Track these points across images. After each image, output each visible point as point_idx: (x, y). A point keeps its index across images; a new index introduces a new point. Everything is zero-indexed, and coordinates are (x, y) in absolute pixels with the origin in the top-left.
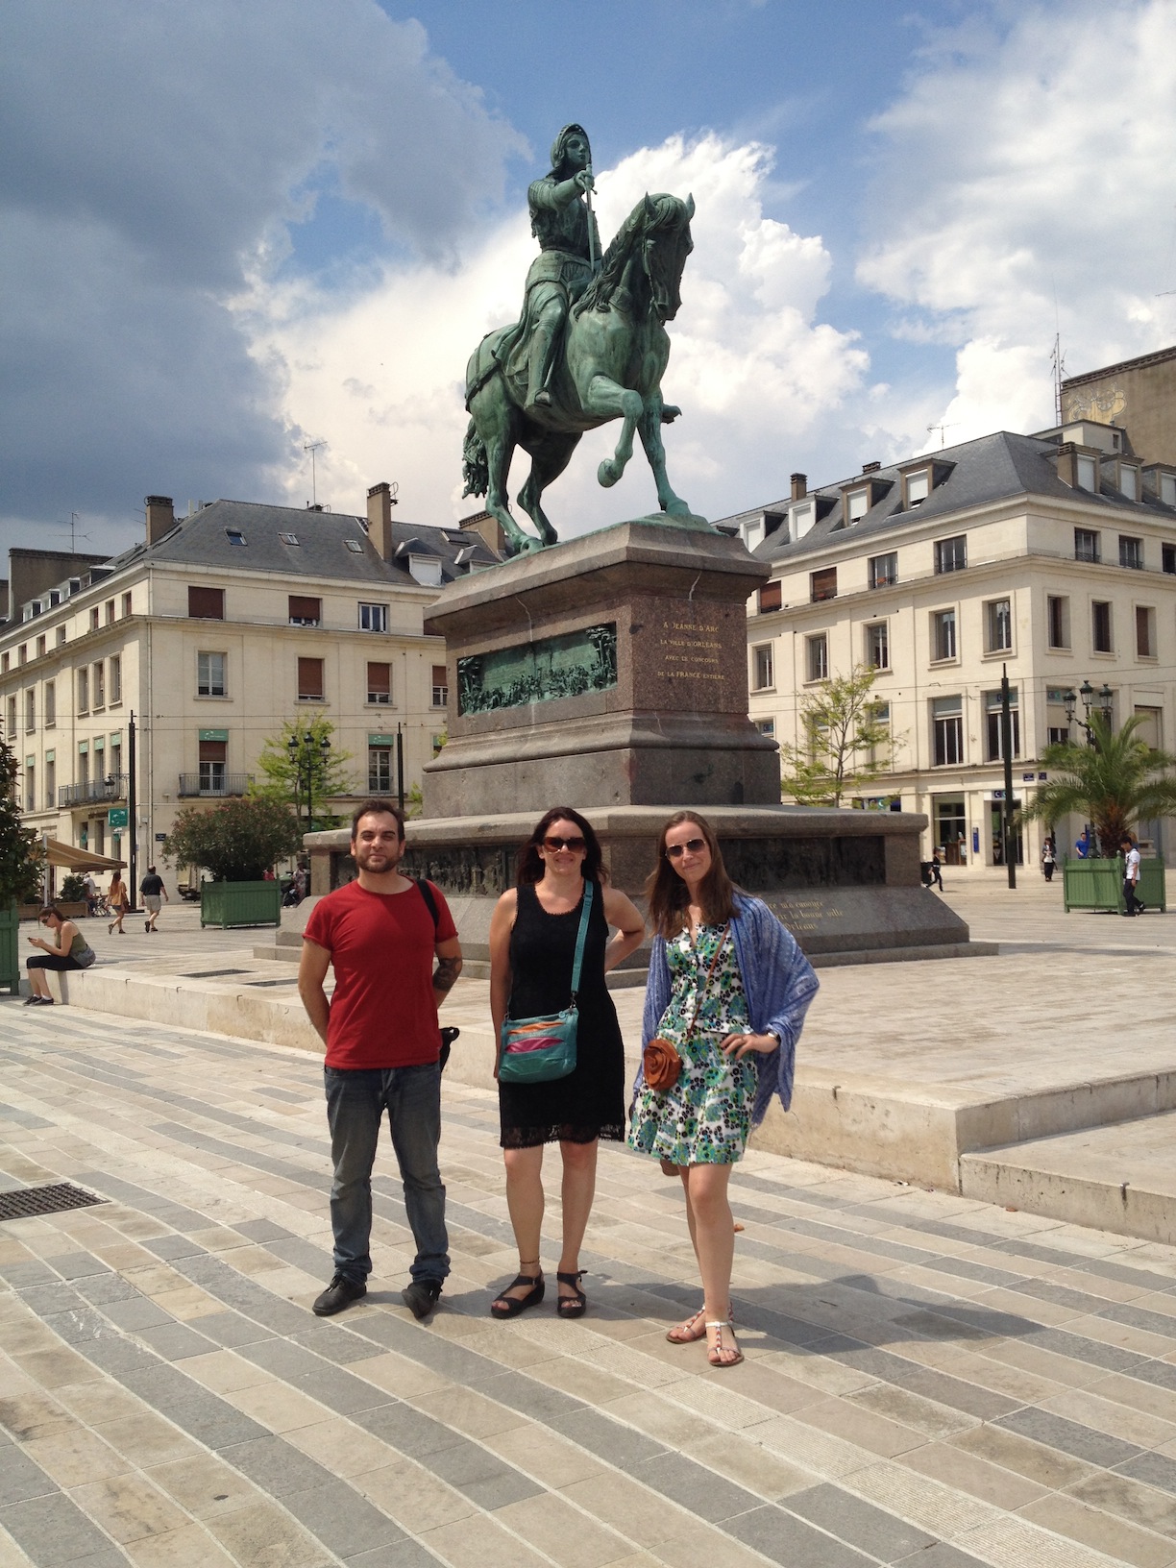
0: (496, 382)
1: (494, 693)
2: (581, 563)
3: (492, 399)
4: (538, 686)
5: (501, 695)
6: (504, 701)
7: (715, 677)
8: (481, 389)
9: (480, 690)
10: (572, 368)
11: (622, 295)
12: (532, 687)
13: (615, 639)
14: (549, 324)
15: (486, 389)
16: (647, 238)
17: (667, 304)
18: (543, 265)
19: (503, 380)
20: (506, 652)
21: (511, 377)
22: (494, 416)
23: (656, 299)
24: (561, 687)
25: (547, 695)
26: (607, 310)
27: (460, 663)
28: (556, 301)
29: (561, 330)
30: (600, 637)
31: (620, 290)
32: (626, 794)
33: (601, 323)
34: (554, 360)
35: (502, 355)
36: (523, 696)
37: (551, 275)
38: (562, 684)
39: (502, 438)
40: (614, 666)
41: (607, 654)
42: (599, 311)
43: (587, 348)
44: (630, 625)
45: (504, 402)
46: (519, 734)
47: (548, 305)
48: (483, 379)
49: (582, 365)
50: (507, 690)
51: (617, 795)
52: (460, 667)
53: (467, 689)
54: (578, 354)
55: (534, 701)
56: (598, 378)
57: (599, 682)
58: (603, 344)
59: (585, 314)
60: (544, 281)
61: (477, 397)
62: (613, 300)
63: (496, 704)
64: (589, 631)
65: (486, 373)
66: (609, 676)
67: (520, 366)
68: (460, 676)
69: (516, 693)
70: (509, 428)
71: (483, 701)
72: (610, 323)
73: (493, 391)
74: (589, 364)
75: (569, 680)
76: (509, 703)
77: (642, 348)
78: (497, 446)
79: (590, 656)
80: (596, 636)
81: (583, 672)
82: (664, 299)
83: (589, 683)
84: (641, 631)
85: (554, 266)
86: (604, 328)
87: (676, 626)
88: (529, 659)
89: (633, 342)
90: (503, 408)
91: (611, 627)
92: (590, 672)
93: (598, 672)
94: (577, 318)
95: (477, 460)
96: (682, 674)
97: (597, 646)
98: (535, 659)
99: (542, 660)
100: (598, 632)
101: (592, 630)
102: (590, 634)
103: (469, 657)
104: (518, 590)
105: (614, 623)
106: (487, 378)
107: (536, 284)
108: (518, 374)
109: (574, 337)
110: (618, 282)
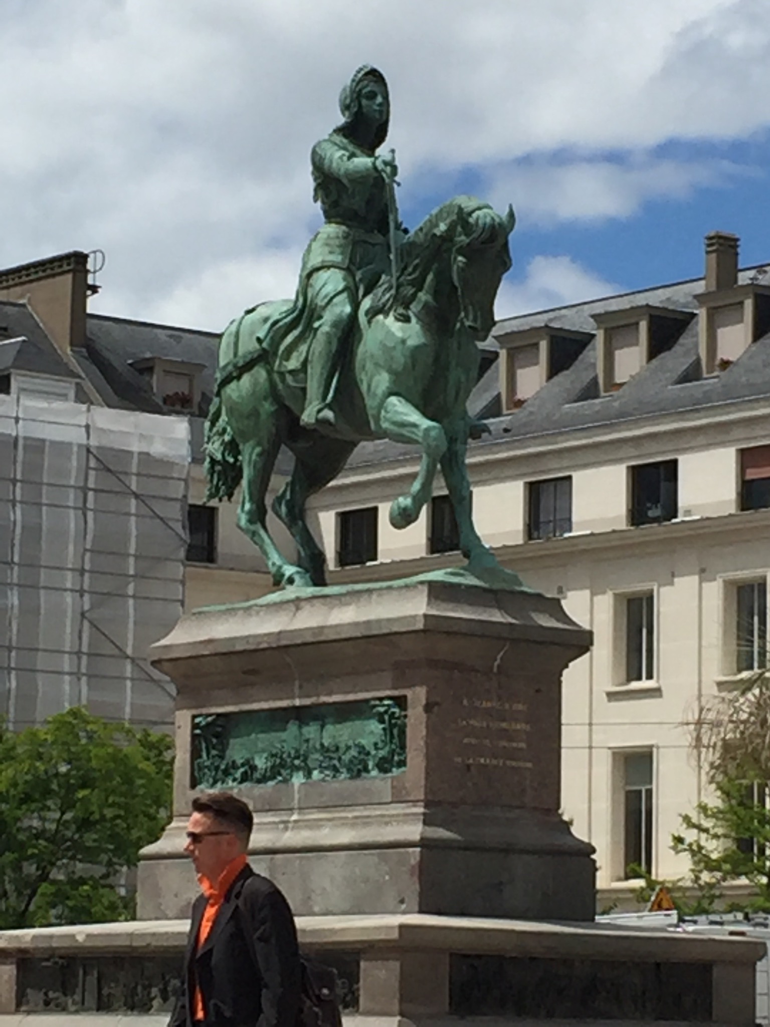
1: (243, 765)
2: (368, 623)
3: (254, 393)
4: (305, 760)
5: (254, 768)
6: (257, 775)
7: (521, 764)
8: (239, 378)
9: (222, 757)
10: (362, 381)
11: (426, 305)
12: (297, 762)
13: (405, 716)
14: (335, 325)
15: (246, 379)
16: (458, 253)
18: (327, 245)
19: (270, 372)
20: (261, 715)
21: (282, 374)
22: (255, 413)
23: (466, 316)
24: (334, 766)
25: (315, 773)
26: (407, 320)
27: (197, 720)
28: (345, 295)
30: (386, 712)
31: (423, 296)
32: (414, 901)
33: (399, 334)
34: (339, 369)
35: (270, 345)
36: (282, 771)
37: (337, 258)
38: (336, 762)
39: (265, 442)
40: (403, 747)
41: (395, 731)
42: (397, 319)
43: (382, 363)
44: (424, 702)
45: (270, 400)
46: (277, 819)
47: (335, 300)
48: (243, 366)
49: (373, 380)
50: (261, 762)
51: (402, 901)
52: (195, 726)
53: (204, 755)
54: (369, 366)
55: (298, 779)
56: (393, 399)
57: (384, 766)
58: (400, 359)
59: (380, 317)
60: (329, 267)
61: (233, 385)
62: (415, 307)
63: (245, 778)
64: (373, 703)
65: (248, 360)
66: (396, 758)
67: (293, 363)
68: (194, 737)
69: (273, 767)
71: (226, 773)
73: (255, 384)
74: (383, 381)
75: (346, 758)
76: (263, 780)
78: (258, 450)
79: (372, 732)
80: (382, 709)
81: (362, 749)
82: (475, 320)
83: (371, 765)
84: (436, 709)
87: (477, 704)
88: (292, 728)
90: (268, 407)
91: (401, 702)
92: (373, 752)
93: (382, 753)
94: (369, 322)
95: (223, 455)
96: (482, 761)
97: (382, 721)
98: (300, 727)
99: (311, 731)
100: (384, 705)
101: (377, 702)
102: (375, 706)
103: (210, 715)
104: (284, 642)
105: (405, 697)
106: (248, 366)
107: (318, 269)
108: (291, 372)
109: (365, 345)
110: (420, 289)
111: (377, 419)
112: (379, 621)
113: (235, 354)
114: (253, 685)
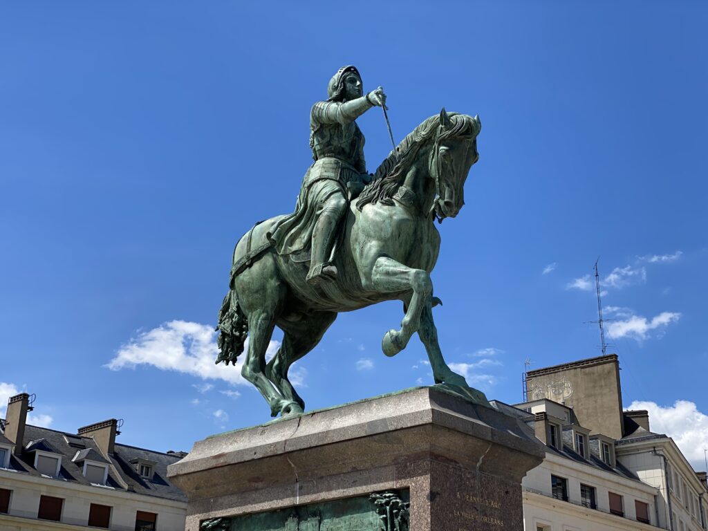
0: (268, 260)
2: (371, 424)
3: (262, 274)
8: (250, 266)
10: (355, 249)
11: (406, 194)
13: (408, 506)
14: (334, 211)
15: (256, 267)
16: (439, 145)
17: (453, 201)
18: (324, 168)
19: (275, 260)
20: (261, 515)
21: (286, 256)
22: (263, 288)
23: (442, 197)
26: (391, 204)
27: (205, 524)
28: (338, 194)
29: (343, 219)
30: (387, 503)
31: (403, 189)
33: (386, 213)
34: (336, 241)
35: (278, 237)
37: (331, 175)
41: (396, 522)
42: (383, 204)
43: (372, 233)
44: (428, 492)
45: (275, 278)
47: (332, 196)
48: (254, 257)
49: (365, 247)
54: (362, 237)
56: (382, 260)
58: (388, 230)
59: (369, 205)
60: (326, 179)
61: (246, 272)
62: (398, 196)
64: (374, 496)
65: (258, 252)
67: (297, 246)
70: (276, 301)
72: (395, 214)
73: (264, 267)
74: (373, 246)
77: (421, 239)
78: (263, 316)
80: (384, 501)
82: (451, 197)
84: (438, 499)
85: (333, 168)
86: (390, 217)
87: (467, 497)
88: (291, 524)
89: (415, 232)
90: (273, 283)
91: (403, 493)
94: (360, 209)
95: (232, 331)
97: (382, 512)
98: (299, 524)
99: (309, 525)
100: (385, 497)
101: (378, 495)
102: (375, 499)
103: (216, 519)
104: (289, 449)
105: (408, 489)
106: (259, 256)
107: (317, 181)
108: (295, 253)
109: (357, 224)
110: (401, 183)
111: (368, 275)
112: (384, 421)
113: (249, 250)
114: (257, 489)
